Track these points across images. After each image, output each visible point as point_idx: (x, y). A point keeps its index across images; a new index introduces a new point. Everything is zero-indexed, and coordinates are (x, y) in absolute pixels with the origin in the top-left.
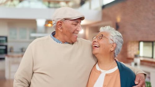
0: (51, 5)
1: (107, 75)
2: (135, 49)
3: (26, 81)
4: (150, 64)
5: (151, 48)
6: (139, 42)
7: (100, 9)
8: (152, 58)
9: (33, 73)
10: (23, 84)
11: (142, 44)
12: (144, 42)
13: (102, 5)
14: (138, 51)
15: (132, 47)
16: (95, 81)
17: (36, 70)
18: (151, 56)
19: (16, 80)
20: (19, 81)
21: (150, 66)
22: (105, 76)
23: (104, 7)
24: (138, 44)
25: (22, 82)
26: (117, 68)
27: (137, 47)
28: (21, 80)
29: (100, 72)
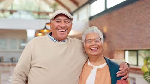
0: (41, 17)
1: (98, 70)
2: (121, 57)
3: (25, 74)
4: (135, 71)
5: (136, 58)
6: (125, 51)
7: (88, 20)
8: (137, 65)
9: (31, 67)
10: (22, 77)
11: (127, 52)
12: (129, 51)
13: (89, 17)
14: (124, 59)
15: (119, 56)
16: (88, 75)
17: (34, 64)
18: (136, 64)
19: (15, 74)
20: (18, 75)
21: (135, 73)
22: (97, 71)
23: (91, 18)
24: (123, 53)
25: (21, 75)
26: (106, 64)
27: (123, 56)
28: (20, 74)
29: (92, 68)
